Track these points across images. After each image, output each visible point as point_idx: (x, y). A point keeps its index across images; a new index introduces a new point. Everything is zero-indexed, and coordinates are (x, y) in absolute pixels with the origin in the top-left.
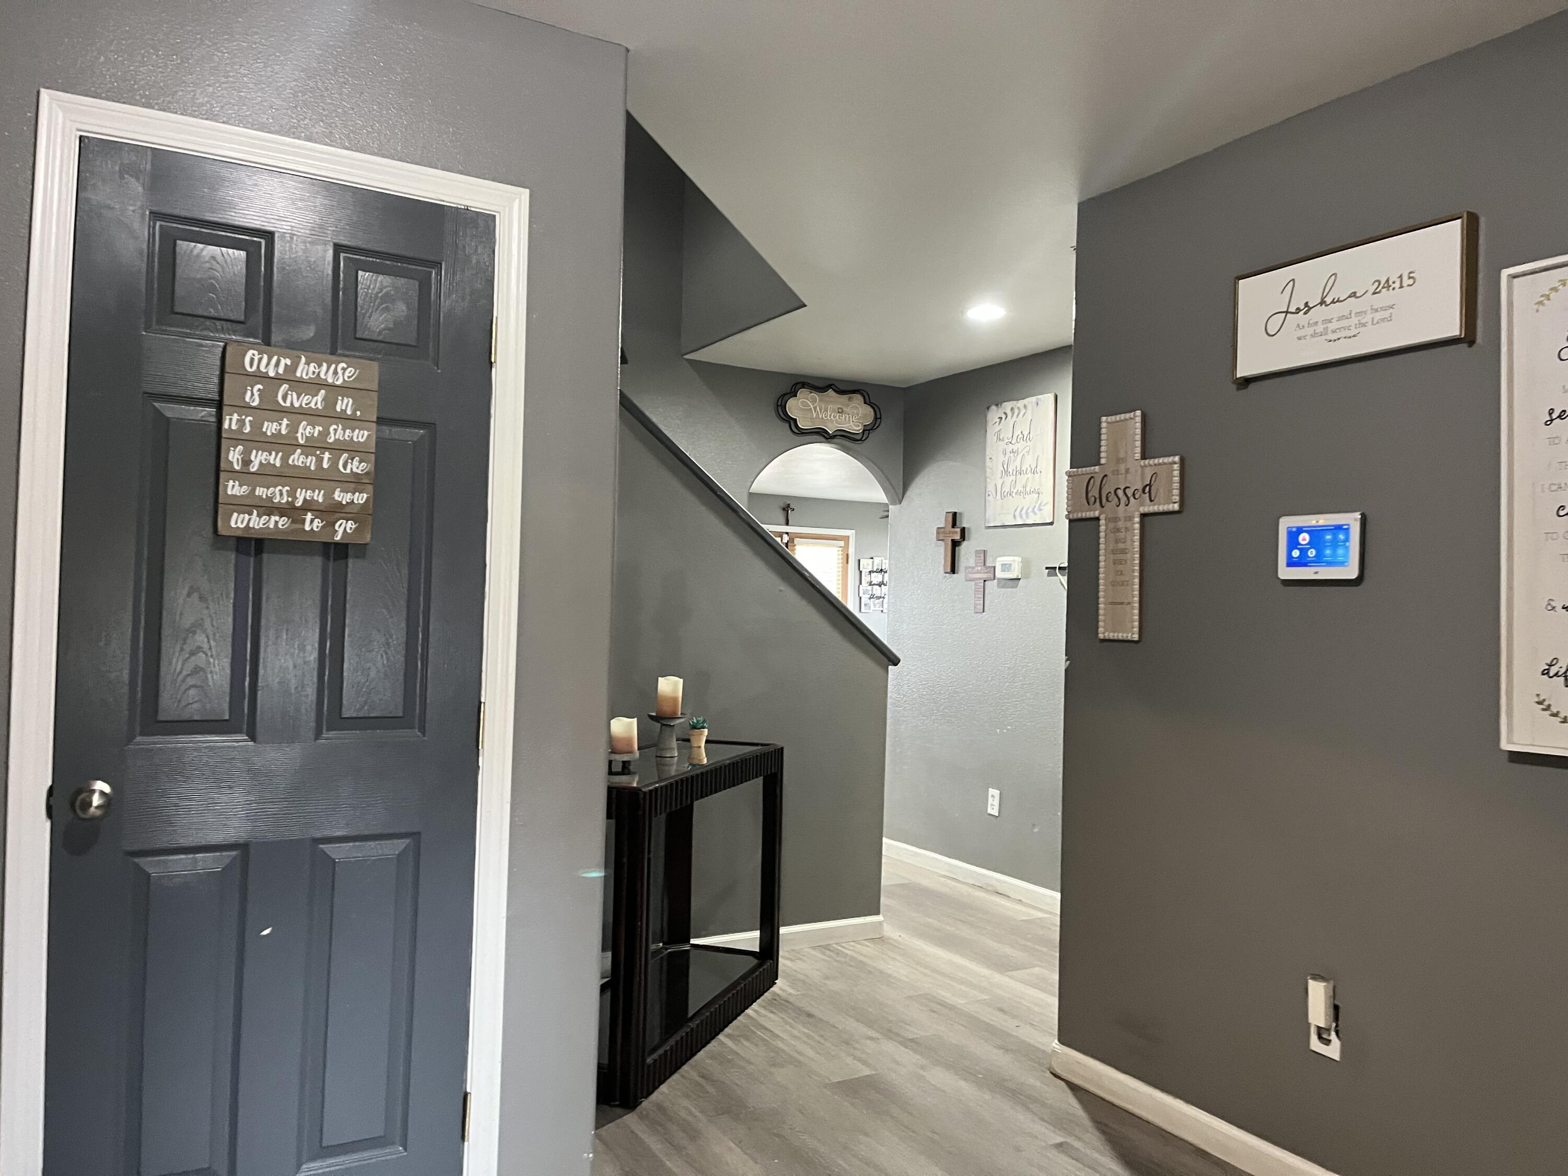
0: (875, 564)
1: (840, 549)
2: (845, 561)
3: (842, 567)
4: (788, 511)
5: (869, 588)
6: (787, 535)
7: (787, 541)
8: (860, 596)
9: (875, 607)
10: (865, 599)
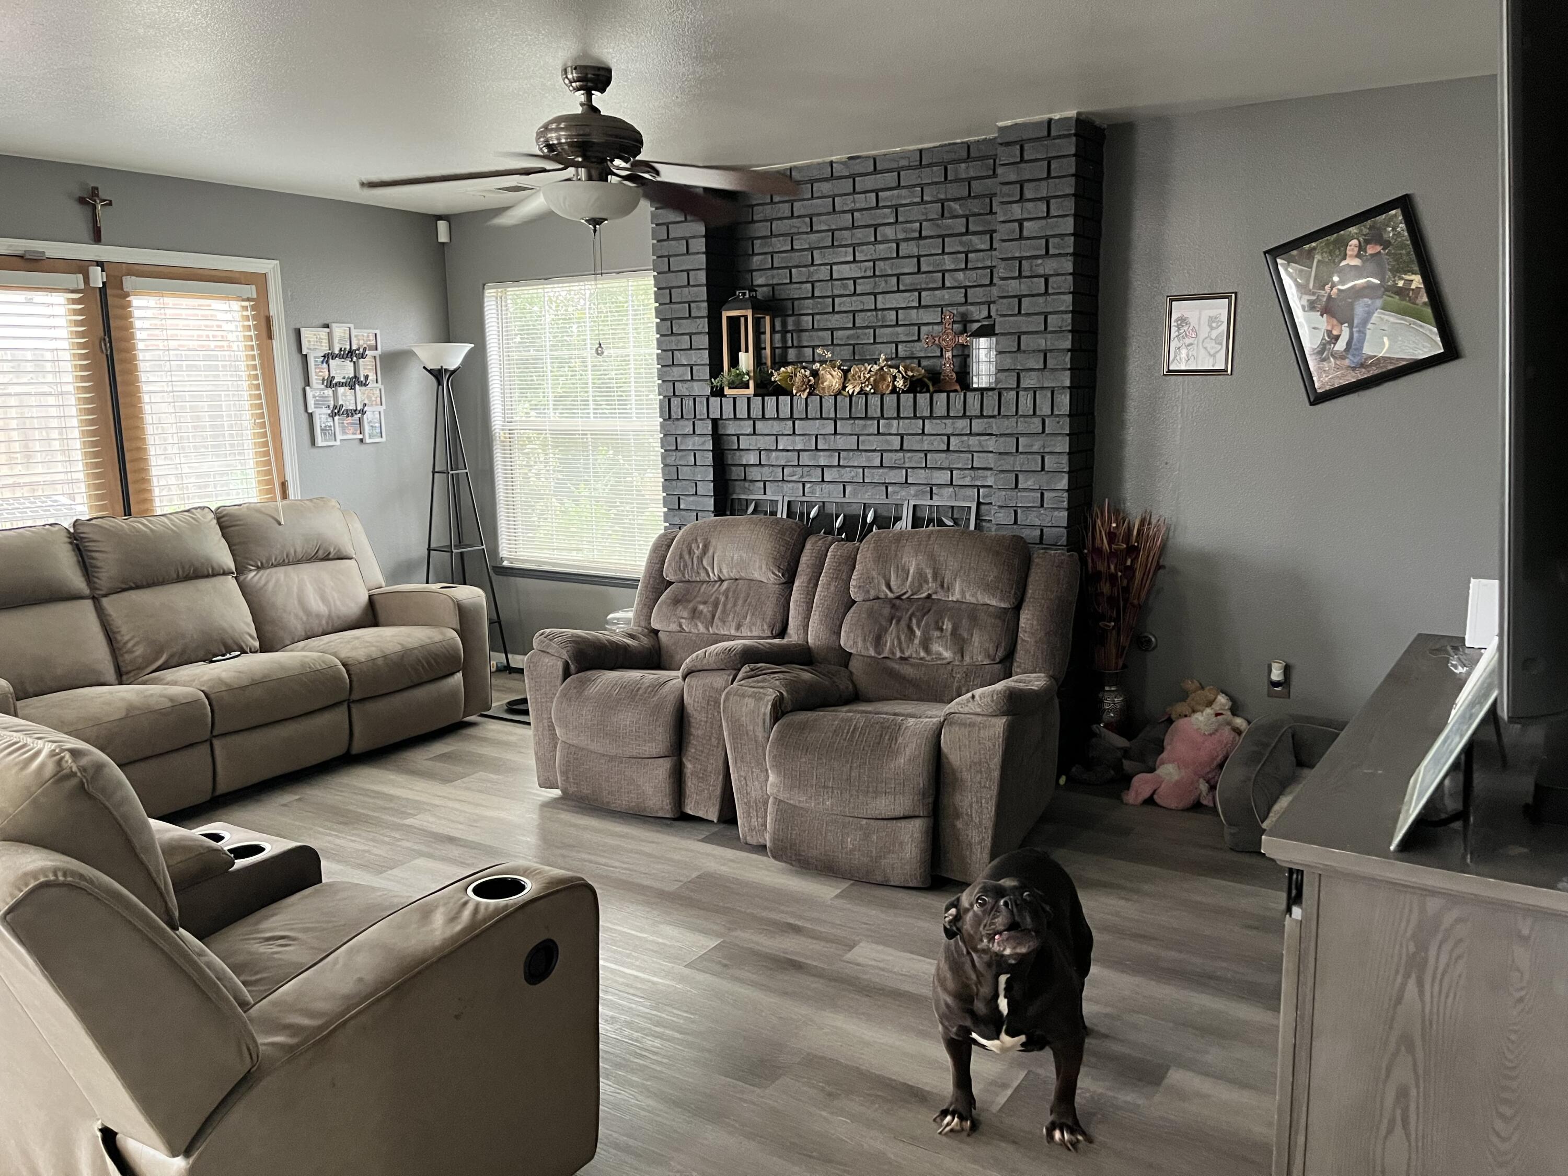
0: (336, 341)
1: (246, 304)
2: (264, 334)
3: (260, 347)
4: (94, 208)
5: (329, 392)
6: (99, 268)
7: (104, 283)
8: (310, 411)
9: (344, 433)
10: (321, 417)
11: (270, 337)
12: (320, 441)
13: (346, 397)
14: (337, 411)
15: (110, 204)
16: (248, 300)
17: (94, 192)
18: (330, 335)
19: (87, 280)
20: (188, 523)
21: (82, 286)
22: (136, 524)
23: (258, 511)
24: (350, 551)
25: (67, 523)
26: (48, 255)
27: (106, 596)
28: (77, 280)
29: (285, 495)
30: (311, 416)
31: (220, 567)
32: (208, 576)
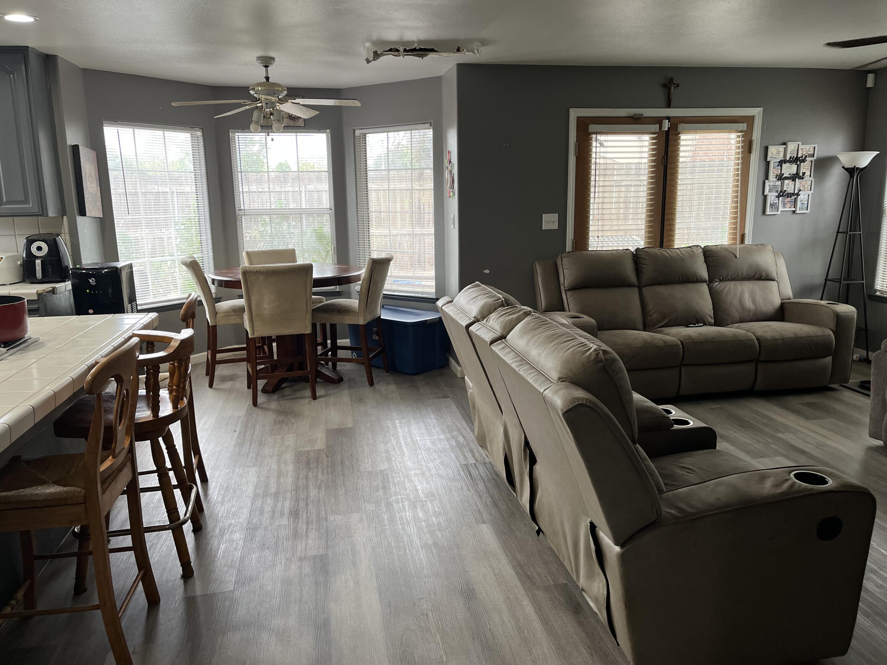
0: (789, 152)
1: (740, 134)
2: (747, 150)
3: (743, 158)
4: (670, 88)
5: (779, 183)
6: (668, 120)
7: (668, 128)
8: (765, 194)
9: (784, 206)
10: (772, 197)
11: (750, 151)
12: (768, 212)
13: (789, 186)
14: (782, 194)
15: (678, 86)
16: (741, 132)
17: (671, 81)
18: (785, 150)
19: (660, 127)
20: (689, 253)
21: (658, 130)
22: (664, 252)
23: (726, 249)
24: (774, 275)
25: (633, 250)
26: (644, 115)
27: (645, 286)
28: (655, 128)
29: (742, 241)
30: (765, 197)
31: (701, 278)
32: (694, 282)
